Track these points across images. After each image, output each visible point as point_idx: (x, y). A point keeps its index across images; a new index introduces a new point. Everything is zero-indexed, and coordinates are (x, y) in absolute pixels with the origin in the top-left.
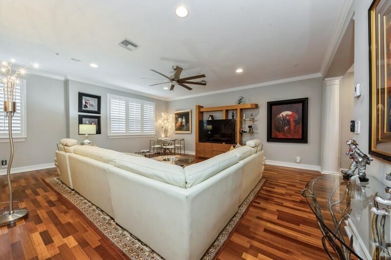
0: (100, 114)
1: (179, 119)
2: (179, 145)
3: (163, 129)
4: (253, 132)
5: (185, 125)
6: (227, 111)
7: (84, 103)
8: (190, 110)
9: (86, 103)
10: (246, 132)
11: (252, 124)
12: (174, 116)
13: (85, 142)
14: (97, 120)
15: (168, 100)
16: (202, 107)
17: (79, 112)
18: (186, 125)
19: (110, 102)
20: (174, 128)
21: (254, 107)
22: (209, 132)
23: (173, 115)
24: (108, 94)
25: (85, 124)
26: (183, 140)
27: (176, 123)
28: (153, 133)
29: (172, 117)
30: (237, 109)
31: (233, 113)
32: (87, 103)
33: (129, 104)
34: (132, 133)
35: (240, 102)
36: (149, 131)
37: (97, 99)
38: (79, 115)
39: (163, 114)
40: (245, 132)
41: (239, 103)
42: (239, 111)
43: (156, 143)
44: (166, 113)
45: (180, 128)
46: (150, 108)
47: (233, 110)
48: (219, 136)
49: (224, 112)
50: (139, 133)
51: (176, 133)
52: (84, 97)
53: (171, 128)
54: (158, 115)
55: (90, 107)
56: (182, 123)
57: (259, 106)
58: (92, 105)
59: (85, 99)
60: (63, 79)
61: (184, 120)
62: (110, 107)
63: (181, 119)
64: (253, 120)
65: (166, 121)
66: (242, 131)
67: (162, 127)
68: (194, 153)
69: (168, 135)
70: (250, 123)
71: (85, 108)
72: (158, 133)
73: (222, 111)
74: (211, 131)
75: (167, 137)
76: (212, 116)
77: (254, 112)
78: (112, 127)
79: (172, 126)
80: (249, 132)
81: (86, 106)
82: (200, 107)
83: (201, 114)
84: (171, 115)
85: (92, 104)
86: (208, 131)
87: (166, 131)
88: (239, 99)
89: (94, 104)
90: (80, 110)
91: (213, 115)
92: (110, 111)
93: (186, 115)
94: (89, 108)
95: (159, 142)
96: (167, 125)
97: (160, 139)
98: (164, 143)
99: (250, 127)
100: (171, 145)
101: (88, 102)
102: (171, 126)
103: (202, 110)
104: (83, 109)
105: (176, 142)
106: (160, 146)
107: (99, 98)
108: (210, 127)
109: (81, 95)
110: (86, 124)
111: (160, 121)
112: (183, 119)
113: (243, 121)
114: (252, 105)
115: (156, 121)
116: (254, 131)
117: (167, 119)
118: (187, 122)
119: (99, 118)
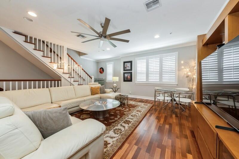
7: (125, 66)
9: (126, 66)
17: (124, 71)
19: (137, 62)
33: (148, 61)
46: (170, 59)
62: (137, 65)
78: (137, 77)
81: (126, 68)
89: (129, 66)
92: (137, 68)
107: (131, 62)
109: (124, 63)
119: (131, 73)
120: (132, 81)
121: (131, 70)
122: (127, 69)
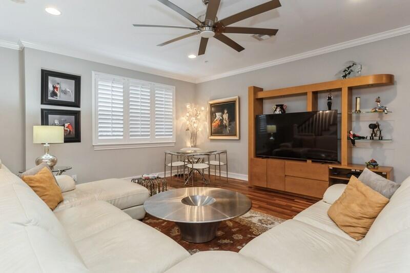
0: (79, 106)
1: (217, 114)
2: (217, 163)
3: (189, 132)
4: (381, 138)
5: (227, 125)
6: (315, 94)
7: (50, 88)
8: (237, 97)
9: (54, 87)
10: (363, 138)
11: (378, 120)
12: (208, 109)
13: (43, 157)
14: (73, 117)
15: (197, 82)
16: (261, 90)
17: (42, 103)
18: (230, 125)
19: (96, 86)
20: (208, 130)
21: (384, 80)
22: (272, 138)
23: (206, 108)
24: (93, 72)
25: (53, 125)
26: (225, 152)
27: (212, 122)
28: (171, 139)
29: (204, 111)
30: (340, 90)
31: (330, 98)
32: (57, 88)
33: (129, 90)
34: (134, 140)
35: (347, 72)
36: (165, 136)
37: (73, 82)
38: (42, 110)
39: (188, 106)
40: (360, 138)
41: (345, 76)
42: (345, 92)
43: (175, 158)
44: (193, 104)
45: (218, 131)
46: (166, 96)
47: (330, 91)
48: (289, 144)
49: (310, 96)
50: (147, 140)
51: (211, 140)
52: (50, 78)
53: (202, 132)
54: (179, 109)
55: (62, 95)
56: (222, 121)
57: (396, 79)
58: (65, 92)
59: (53, 82)
60: (17, 47)
61: (226, 116)
62: (96, 94)
63: (221, 113)
64: (382, 111)
65: (193, 119)
66: (354, 136)
67: (188, 130)
68: (245, 178)
69: (199, 142)
70: (374, 119)
71: (52, 96)
72: (179, 140)
73: (305, 94)
74: (275, 135)
75: (195, 146)
76: (281, 106)
77: (384, 94)
78: (100, 130)
79: (205, 128)
80: (372, 138)
81: (54, 94)
82: (257, 90)
83: (259, 102)
84: (203, 108)
85: (65, 90)
86: (270, 135)
87: (194, 136)
88: (344, 67)
89: (68, 90)
90: (44, 100)
91: (285, 104)
92: (96, 102)
93: (229, 107)
94: (61, 97)
95: (182, 156)
96: (195, 125)
97: (183, 150)
98: (189, 158)
99: (373, 127)
100: (203, 161)
101: (58, 86)
102: (202, 127)
103: (260, 95)
104: (50, 98)
105: (212, 156)
106: (182, 163)
107: (77, 79)
108: (272, 128)
109: (46, 75)
110: (55, 125)
111: (184, 119)
112: (223, 113)
113: (354, 115)
114: (380, 76)
115: (177, 118)
116: (386, 135)
117: (196, 115)
118: (232, 118)
119: (77, 115)
120: (79, 141)
121: (77, 103)
122: (58, 98)
